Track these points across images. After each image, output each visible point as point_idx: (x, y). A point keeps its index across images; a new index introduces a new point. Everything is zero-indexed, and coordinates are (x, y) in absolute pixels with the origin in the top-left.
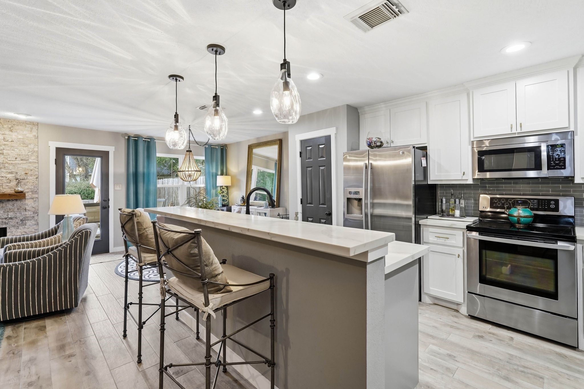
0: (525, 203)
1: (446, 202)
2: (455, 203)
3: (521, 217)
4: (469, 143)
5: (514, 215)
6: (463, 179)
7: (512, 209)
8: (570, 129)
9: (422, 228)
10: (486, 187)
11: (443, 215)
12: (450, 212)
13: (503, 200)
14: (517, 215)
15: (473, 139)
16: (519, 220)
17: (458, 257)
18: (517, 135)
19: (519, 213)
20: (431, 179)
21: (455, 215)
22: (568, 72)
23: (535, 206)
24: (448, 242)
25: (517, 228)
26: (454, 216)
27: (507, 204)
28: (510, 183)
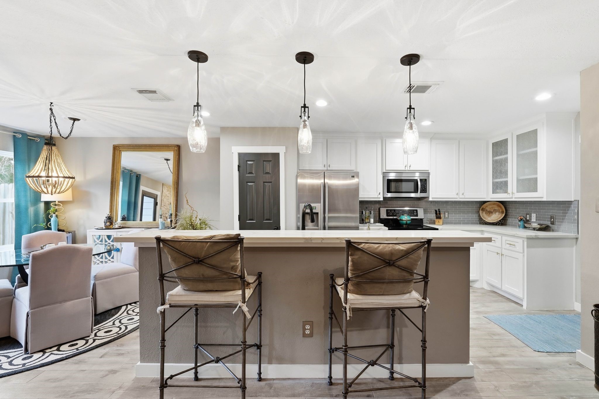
4: (382, 173)
5: (403, 220)
7: (400, 216)
8: (428, 171)
10: (388, 203)
13: (393, 211)
15: (385, 171)
16: (407, 222)
21: (371, 222)
22: (429, 140)
23: (410, 213)
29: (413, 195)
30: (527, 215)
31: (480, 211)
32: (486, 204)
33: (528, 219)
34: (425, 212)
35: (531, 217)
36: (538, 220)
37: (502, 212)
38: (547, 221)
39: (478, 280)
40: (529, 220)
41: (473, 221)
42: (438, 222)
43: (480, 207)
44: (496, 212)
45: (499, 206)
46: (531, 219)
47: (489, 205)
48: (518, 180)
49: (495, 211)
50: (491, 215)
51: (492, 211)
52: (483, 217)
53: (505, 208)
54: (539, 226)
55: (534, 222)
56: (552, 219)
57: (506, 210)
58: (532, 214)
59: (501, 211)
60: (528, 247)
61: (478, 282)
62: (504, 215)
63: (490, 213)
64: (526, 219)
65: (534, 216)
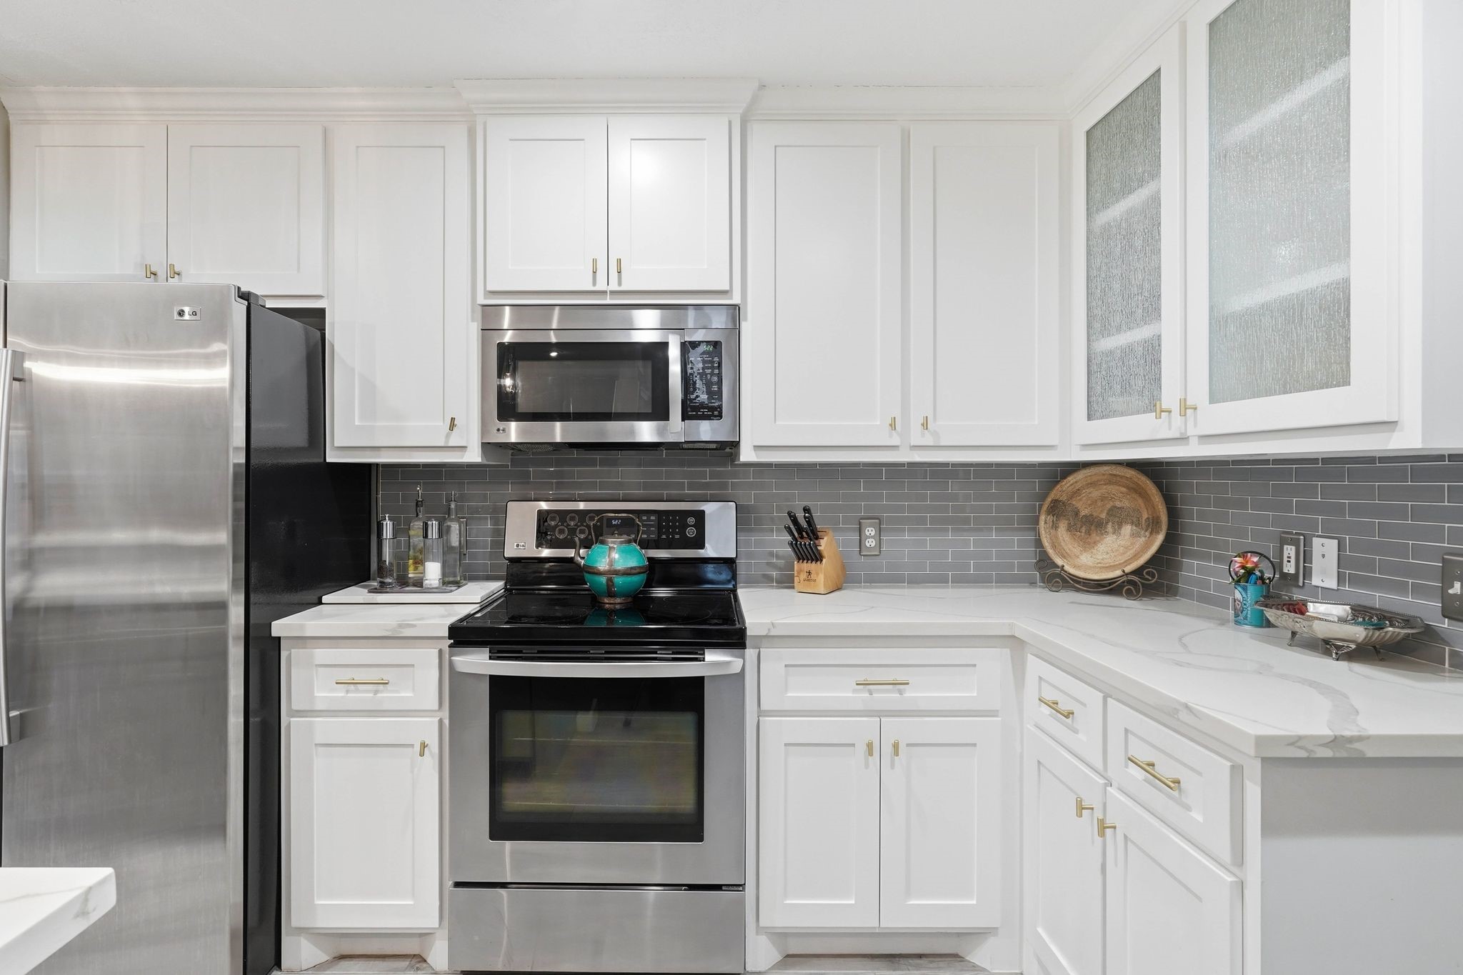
0: (627, 526)
1: (396, 532)
2: (426, 536)
3: (617, 573)
4: (473, 311)
5: (599, 570)
6: (450, 445)
7: (597, 548)
8: (731, 299)
9: (288, 653)
10: (527, 474)
11: (383, 584)
12: (411, 569)
13: (572, 519)
14: (607, 568)
15: (485, 298)
16: (611, 583)
17: (422, 754)
18: (610, 299)
19: (611, 563)
20: (335, 445)
21: (426, 583)
22: (730, 122)
23: (652, 533)
24: (387, 697)
25: (607, 610)
26: (422, 586)
27: (582, 532)
28: (592, 463)
29: (646, 431)
30: (1283, 542)
31: (1043, 518)
32: (1071, 479)
33: (1290, 568)
34: (744, 521)
35: (1307, 557)
36: (1354, 581)
37: (1153, 525)
38: (1418, 590)
39: (997, 928)
40: (1296, 576)
41: (1011, 566)
42: (804, 576)
43: (1043, 497)
44: (1120, 525)
45: (1136, 491)
46: (1308, 573)
47: (1093, 484)
48: (1218, 323)
49: (1118, 517)
50: (1094, 536)
51: (1103, 516)
52: (1054, 547)
53: (1170, 501)
54: (1358, 633)
55: (1327, 596)
56: (1457, 585)
57: (1173, 514)
58: (1315, 540)
59: (1145, 516)
60: (1270, 828)
61: (991, 942)
62: (1160, 538)
63: (1090, 527)
64: (1277, 567)
65: (1325, 552)
